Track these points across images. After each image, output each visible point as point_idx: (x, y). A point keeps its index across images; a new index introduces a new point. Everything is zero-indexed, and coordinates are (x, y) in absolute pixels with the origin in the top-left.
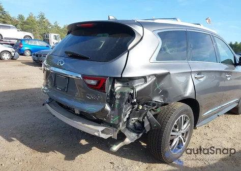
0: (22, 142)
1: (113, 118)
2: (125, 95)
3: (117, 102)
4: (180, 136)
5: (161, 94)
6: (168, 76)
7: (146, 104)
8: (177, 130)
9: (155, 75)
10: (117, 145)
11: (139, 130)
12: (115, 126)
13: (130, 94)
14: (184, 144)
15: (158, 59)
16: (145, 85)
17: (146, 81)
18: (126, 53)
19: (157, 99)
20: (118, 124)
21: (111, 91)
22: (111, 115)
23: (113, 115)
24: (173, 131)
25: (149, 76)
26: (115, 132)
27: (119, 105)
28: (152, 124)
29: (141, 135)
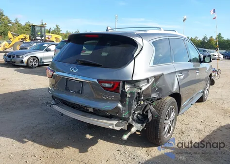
0: (33, 141)
1: (125, 113)
2: (134, 94)
3: (127, 100)
4: (169, 123)
5: (157, 91)
6: (162, 76)
7: (147, 100)
8: (168, 118)
9: (154, 77)
10: (126, 134)
11: (142, 121)
12: (126, 119)
13: (138, 93)
14: (172, 129)
15: (154, 63)
16: (148, 85)
17: (148, 82)
18: (132, 60)
19: (154, 95)
20: (128, 118)
21: (122, 91)
22: (122, 110)
23: (125, 111)
24: (166, 120)
25: (150, 78)
26: (125, 124)
27: (129, 102)
28: (154, 115)
29: (144, 125)
